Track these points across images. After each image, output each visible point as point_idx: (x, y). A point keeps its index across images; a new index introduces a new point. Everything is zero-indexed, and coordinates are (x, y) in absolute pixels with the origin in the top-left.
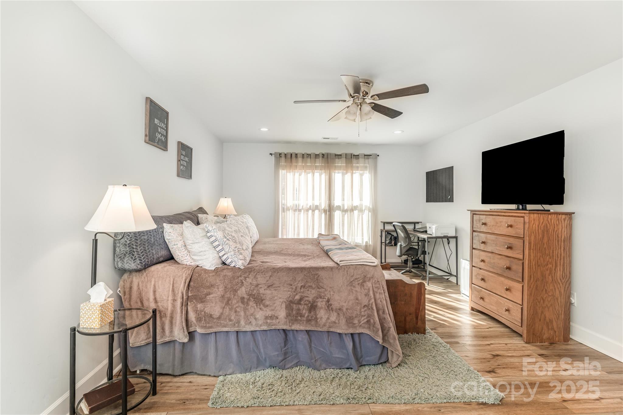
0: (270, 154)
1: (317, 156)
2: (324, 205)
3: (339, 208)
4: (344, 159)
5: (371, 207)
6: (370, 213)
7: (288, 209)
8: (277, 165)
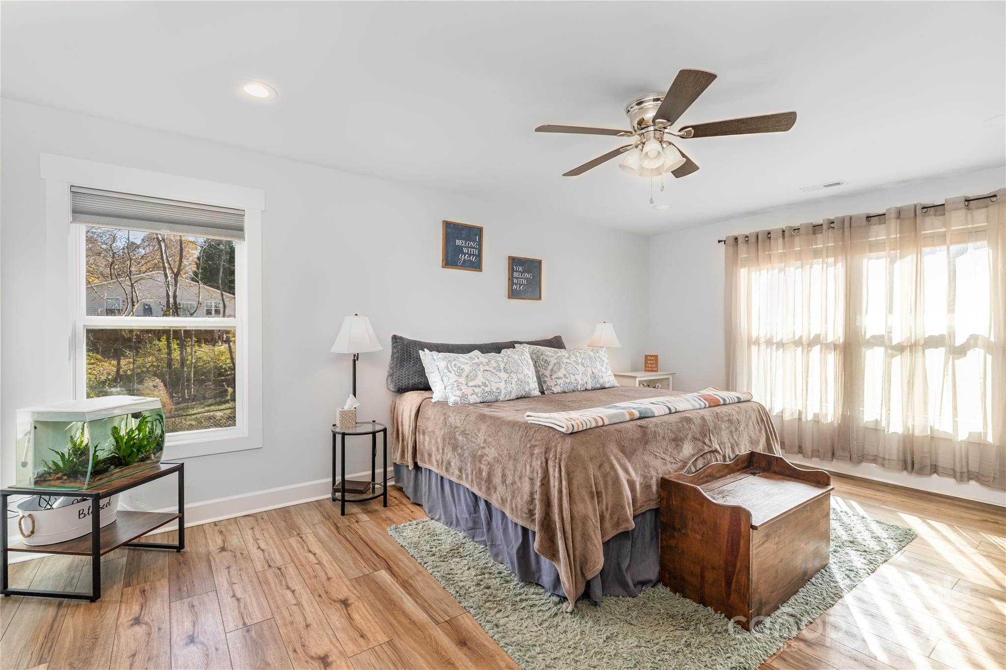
0: (719, 241)
1: (816, 228)
2: (836, 333)
3: (878, 341)
4: (893, 224)
5: (992, 339)
6: (989, 358)
7: (757, 342)
8: (732, 262)
